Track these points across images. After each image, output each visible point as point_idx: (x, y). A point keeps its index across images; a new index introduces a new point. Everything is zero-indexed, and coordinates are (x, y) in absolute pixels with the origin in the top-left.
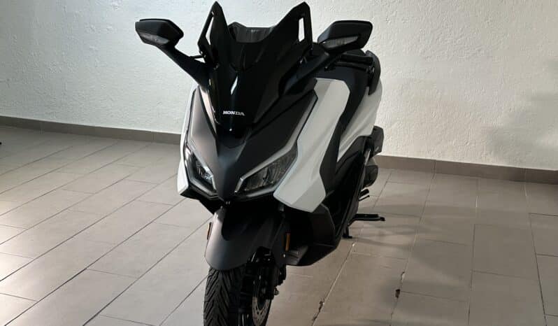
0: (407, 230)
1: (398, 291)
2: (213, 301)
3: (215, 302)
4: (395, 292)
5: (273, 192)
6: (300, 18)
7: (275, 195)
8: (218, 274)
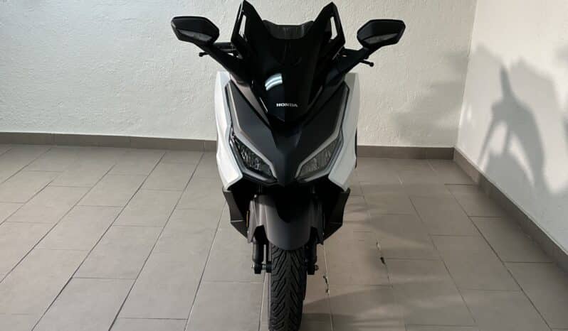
0: (360, 207)
1: (382, 259)
2: (285, 279)
3: (287, 280)
4: (380, 260)
5: (328, 175)
6: (331, 16)
7: (330, 177)
8: (286, 254)
